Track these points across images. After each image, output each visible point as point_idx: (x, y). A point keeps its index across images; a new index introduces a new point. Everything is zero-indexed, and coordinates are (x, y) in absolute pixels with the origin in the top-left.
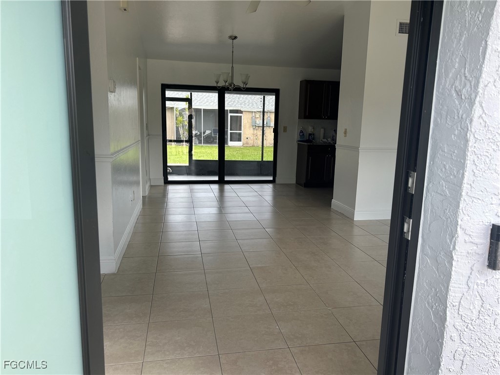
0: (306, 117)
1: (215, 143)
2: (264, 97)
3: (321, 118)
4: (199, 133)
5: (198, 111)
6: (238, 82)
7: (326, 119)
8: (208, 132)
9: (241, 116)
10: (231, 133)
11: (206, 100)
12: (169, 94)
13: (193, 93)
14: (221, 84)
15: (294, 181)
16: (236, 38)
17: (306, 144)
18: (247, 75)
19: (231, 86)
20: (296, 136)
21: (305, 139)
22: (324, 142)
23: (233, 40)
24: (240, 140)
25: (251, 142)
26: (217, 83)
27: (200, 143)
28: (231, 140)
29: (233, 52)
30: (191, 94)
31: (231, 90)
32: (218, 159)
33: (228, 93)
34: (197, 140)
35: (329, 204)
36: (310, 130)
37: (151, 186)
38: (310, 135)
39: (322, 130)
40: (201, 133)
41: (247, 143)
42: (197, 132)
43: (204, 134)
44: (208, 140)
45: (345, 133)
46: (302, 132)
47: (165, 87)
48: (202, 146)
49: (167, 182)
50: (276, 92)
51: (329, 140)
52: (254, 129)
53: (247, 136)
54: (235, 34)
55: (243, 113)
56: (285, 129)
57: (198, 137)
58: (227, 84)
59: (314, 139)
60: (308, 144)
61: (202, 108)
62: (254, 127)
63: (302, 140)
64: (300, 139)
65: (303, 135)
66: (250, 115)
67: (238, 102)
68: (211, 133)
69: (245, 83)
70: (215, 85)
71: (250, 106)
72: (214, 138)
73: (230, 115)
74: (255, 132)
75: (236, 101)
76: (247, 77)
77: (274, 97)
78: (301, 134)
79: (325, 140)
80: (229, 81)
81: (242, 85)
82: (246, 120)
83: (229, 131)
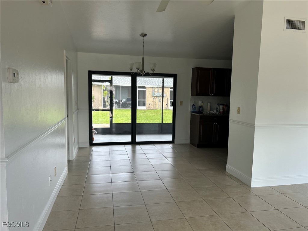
0: (197, 95)
1: (129, 107)
2: (163, 79)
3: (209, 95)
4: (118, 101)
5: (117, 87)
6: (147, 69)
7: (213, 96)
8: (124, 100)
9: (145, 90)
10: (138, 101)
11: (122, 80)
12: (94, 77)
13: (113, 77)
14: (134, 70)
15: (188, 142)
16: (146, 35)
17: (198, 115)
18: (155, 63)
19: (142, 72)
20: (189, 109)
21: (196, 110)
22: (211, 114)
23: (143, 37)
24: (144, 105)
25: (151, 107)
26: (131, 70)
27: (119, 107)
28: (139, 106)
29: (143, 46)
30: (112, 77)
31: (142, 75)
32: (131, 123)
33: (139, 77)
34: (116, 106)
35: (225, 168)
36: (200, 103)
37: (80, 148)
38: (200, 107)
39: (209, 104)
40: (119, 101)
41: (149, 107)
42: (116, 100)
43: (121, 101)
44: (124, 106)
45: (239, 110)
46: (194, 105)
47: (91, 73)
48: (120, 110)
49: (92, 144)
50: (174, 76)
51: (215, 111)
52: (154, 98)
53: (149, 103)
54: (145, 32)
55: (147, 88)
56: (181, 103)
57: (118, 103)
58: (139, 71)
59: (203, 110)
60: (200, 115)
61: (120, 85)
62: (154, 97)
63: (194, 111)
64: (192, 110)
65: (195, 107)
66: (151, 90)
67: (143, 81)
68: (126, 101)
69: (153, 70)
70: (130, 71)
71: (151, 84)
72: (128, 104)
73: (138, 89)
74: (155, 100)
75: (142, 81)
76: (155, 65)
77: (173, 79)
78: (193, 107)
79: (212, 112)
80: (141, 68)
81: (150, 72)
82: (148, 93)
83: (138, 100)
